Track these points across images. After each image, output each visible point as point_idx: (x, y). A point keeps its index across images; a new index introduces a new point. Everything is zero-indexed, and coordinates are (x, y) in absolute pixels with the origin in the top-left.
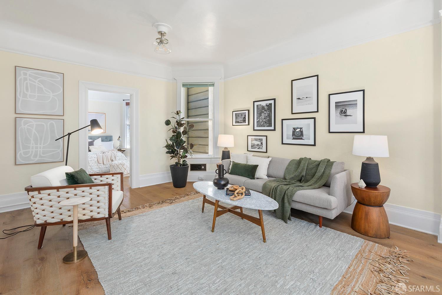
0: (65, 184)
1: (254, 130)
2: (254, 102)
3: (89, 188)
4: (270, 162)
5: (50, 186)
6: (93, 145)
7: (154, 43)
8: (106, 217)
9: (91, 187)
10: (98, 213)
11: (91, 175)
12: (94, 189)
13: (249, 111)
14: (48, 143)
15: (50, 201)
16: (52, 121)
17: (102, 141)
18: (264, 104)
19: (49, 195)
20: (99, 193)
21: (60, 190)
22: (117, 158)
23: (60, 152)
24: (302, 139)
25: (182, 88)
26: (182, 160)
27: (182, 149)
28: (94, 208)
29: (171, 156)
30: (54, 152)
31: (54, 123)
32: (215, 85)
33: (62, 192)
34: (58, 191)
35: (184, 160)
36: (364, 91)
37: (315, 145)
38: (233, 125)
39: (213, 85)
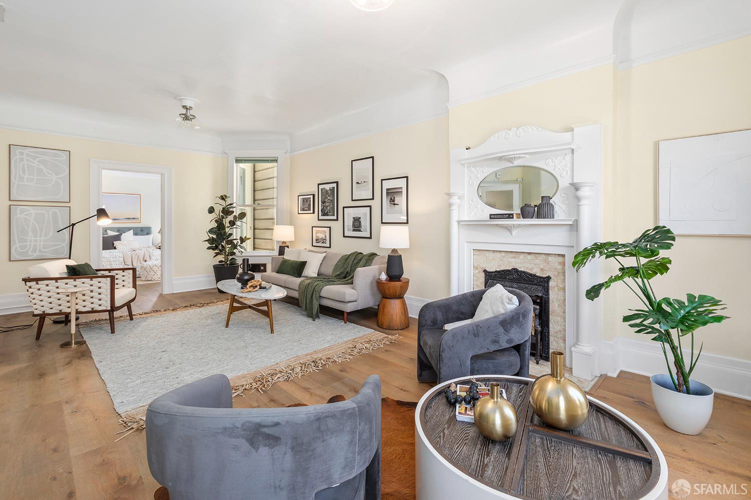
0: (66, 276)
1: (319, 220)
2: (319, 184)
3: (89, 279)
4: (325, 257)
5: (49, 277)
6: (120, 240)
7: (177, 120)
8: (108, 309)
9: (91, 278)
10: (100, 305)
11: (97, 270)
12: (95, 281)
13: (314, 195)
14: (50, 235)
15: (49, 291)
16: (55, 209)
17: (135, 234)
18: (327, 187)
19: (47, 285)
20: (100, 285)
21: (58, 281)
22: (153, 258)
23: (65, 247)
24: (360, 231)
25: (235, 164)
26: (230, 257)
27: (230, 244)
28: (95, 300)
29: (215, 253)
30: (58, 247)
31: (57, 211)
32: (279, 160)
33: (61, 283)
34: (57, 282)
35: (233, 259)
36: (407, 177)
37: (370, 238)
38: (298, 214)
39: (277, 160)
